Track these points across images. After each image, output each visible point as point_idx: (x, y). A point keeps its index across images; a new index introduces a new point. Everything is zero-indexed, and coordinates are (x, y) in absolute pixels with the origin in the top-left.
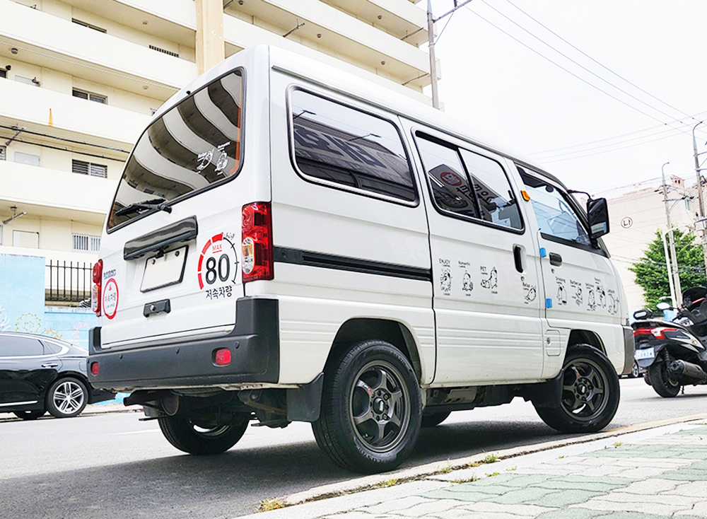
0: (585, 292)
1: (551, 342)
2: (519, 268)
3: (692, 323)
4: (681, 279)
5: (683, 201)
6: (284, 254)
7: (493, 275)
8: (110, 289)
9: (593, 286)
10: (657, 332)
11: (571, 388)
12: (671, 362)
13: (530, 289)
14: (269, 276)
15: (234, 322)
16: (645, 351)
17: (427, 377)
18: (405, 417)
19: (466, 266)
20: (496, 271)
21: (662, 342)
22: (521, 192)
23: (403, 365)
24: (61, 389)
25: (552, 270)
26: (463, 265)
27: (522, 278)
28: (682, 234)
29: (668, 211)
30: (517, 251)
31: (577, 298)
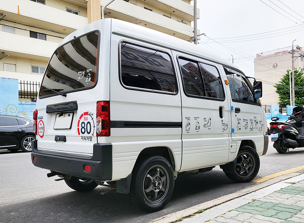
0: (249, 123)
1: (233, 147)
2: (221, 116)
3: (295, 122)
4: (295, 91)
5: (300, 57)
6: (115, 124)
7: (209, 121)
8: (41, 125)
9: (253, 120)
10: (280, 127)
11: (240, 164)
12: (285, 139)
13: (225, 125)
14: (108, 134)
15: (93, 153)
16: (275, 135)
17: (178, 168)
18: (167, 187)
19: (197, 119)
20: (210, 119)
21: (282, 131)
22: (225, 81)
23: (167, 165)
24: (27, 140)
25: (236, 115)
26: (196, 118)
27: (222, 121)
28: (298, 71)
29: (293, 62)
30: (221, 109)
31: (246, 126)
